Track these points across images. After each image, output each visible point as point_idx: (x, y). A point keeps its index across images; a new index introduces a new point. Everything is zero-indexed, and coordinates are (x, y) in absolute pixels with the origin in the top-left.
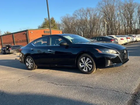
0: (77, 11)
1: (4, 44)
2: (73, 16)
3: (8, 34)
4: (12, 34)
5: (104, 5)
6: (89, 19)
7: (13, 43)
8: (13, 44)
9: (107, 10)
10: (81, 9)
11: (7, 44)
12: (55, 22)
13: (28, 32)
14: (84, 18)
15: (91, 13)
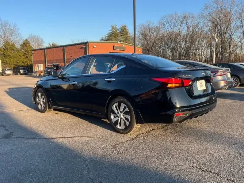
0: (165, 17)
1: (49, 61)
2: (158, 26)
3: (54, 47)
4: (63, 46)
5: (214, 9)
6: (184, 32)
7: (63, 61)
8: (63, 64)
9: (219, 18)
10: (174, 15)
11: (54, 62)
12: (127, 32)
13: (88, 45)
14: (176, 30)
15: (189, 21)
